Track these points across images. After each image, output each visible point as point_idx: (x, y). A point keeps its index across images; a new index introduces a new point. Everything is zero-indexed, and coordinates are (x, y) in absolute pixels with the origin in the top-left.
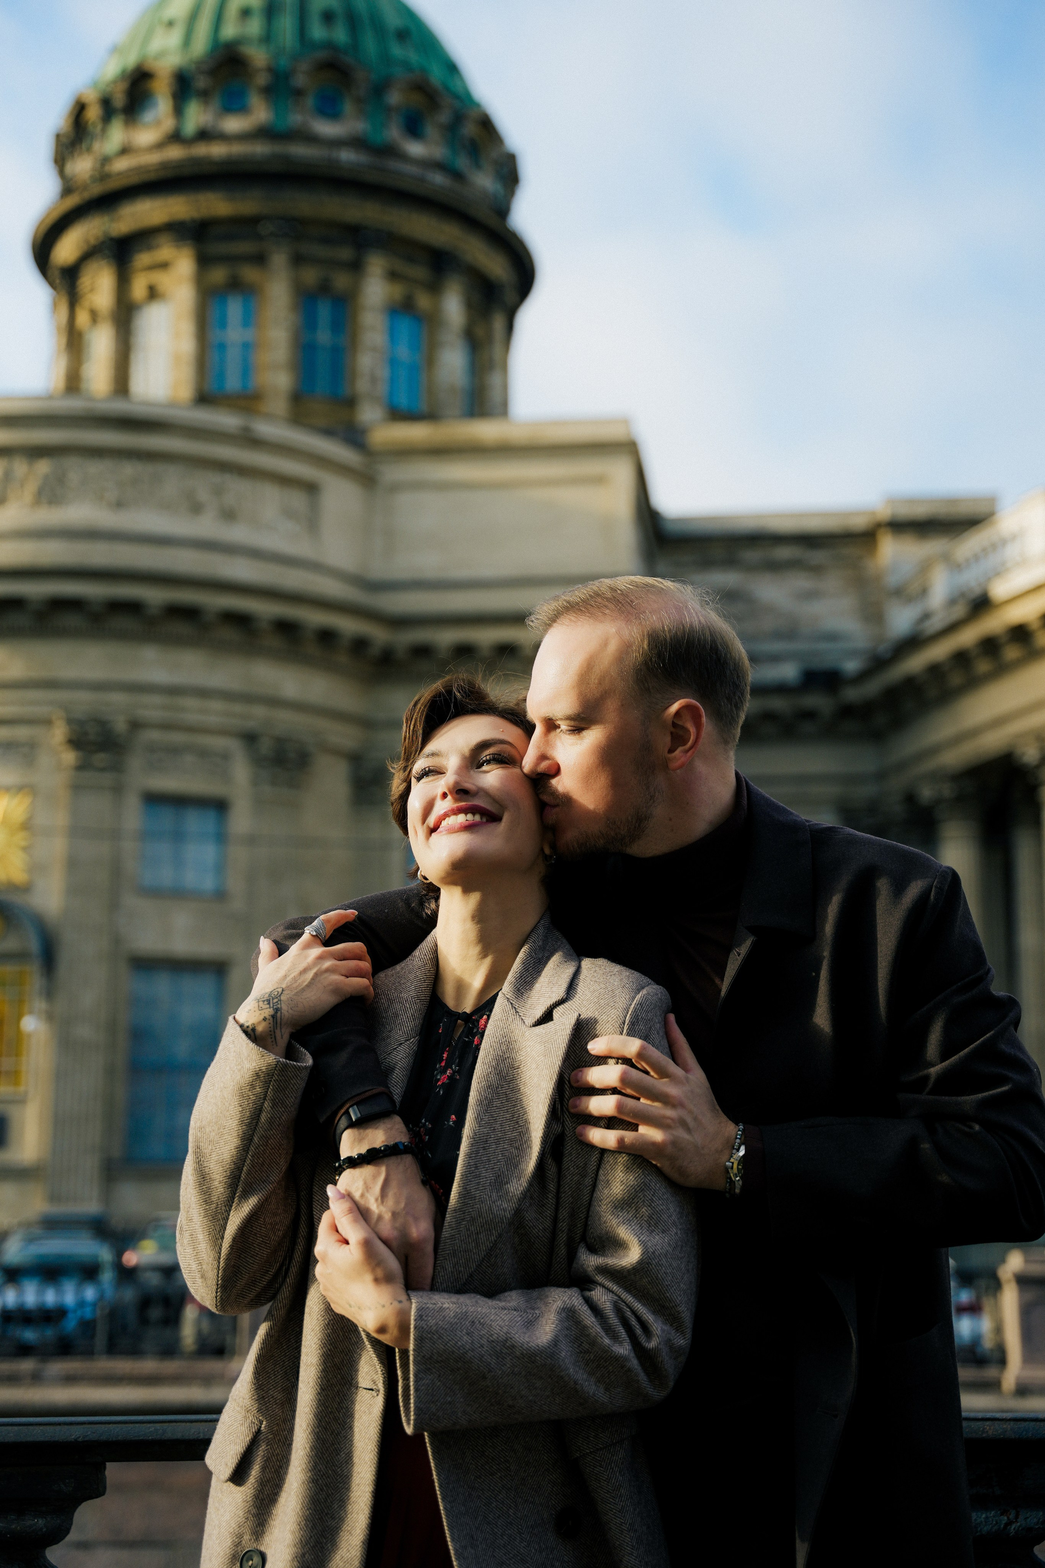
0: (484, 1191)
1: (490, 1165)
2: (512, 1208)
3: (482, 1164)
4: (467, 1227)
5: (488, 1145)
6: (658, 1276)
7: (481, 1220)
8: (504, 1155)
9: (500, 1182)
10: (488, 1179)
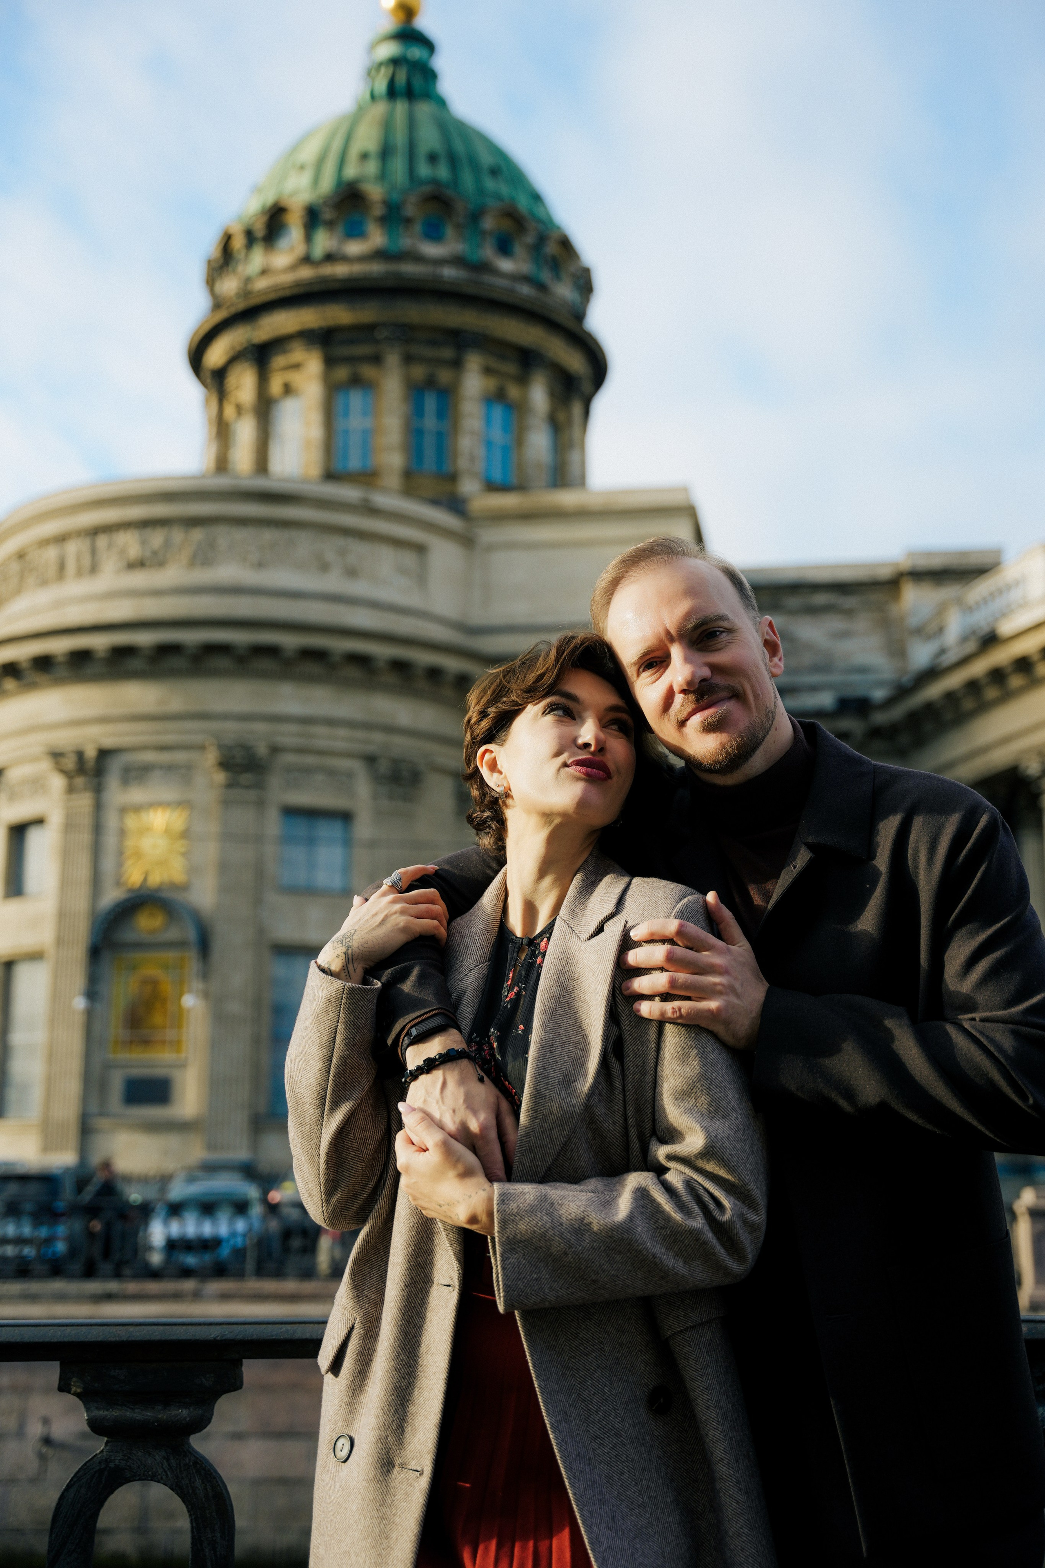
0: (553, 1090)
1: (558, 1066)
2: (581, 1104)
3: (550, 1066)
4: (541, 1124)
5: (554, 1048)
6: (724, 1158)
7: (553, 1116)
8: (569, 1056)
9: (568, 1081)
10: (557, 1079)
